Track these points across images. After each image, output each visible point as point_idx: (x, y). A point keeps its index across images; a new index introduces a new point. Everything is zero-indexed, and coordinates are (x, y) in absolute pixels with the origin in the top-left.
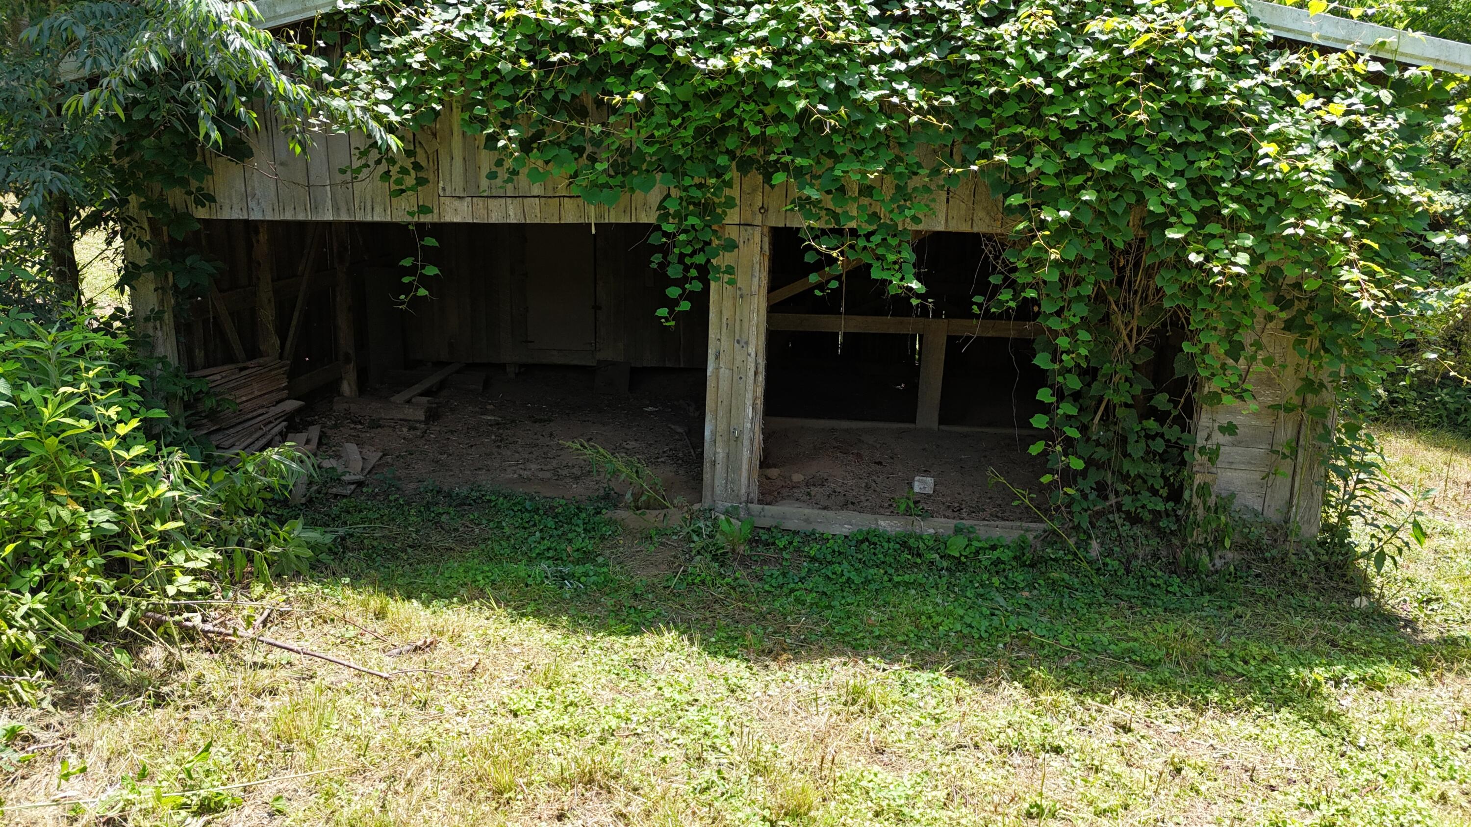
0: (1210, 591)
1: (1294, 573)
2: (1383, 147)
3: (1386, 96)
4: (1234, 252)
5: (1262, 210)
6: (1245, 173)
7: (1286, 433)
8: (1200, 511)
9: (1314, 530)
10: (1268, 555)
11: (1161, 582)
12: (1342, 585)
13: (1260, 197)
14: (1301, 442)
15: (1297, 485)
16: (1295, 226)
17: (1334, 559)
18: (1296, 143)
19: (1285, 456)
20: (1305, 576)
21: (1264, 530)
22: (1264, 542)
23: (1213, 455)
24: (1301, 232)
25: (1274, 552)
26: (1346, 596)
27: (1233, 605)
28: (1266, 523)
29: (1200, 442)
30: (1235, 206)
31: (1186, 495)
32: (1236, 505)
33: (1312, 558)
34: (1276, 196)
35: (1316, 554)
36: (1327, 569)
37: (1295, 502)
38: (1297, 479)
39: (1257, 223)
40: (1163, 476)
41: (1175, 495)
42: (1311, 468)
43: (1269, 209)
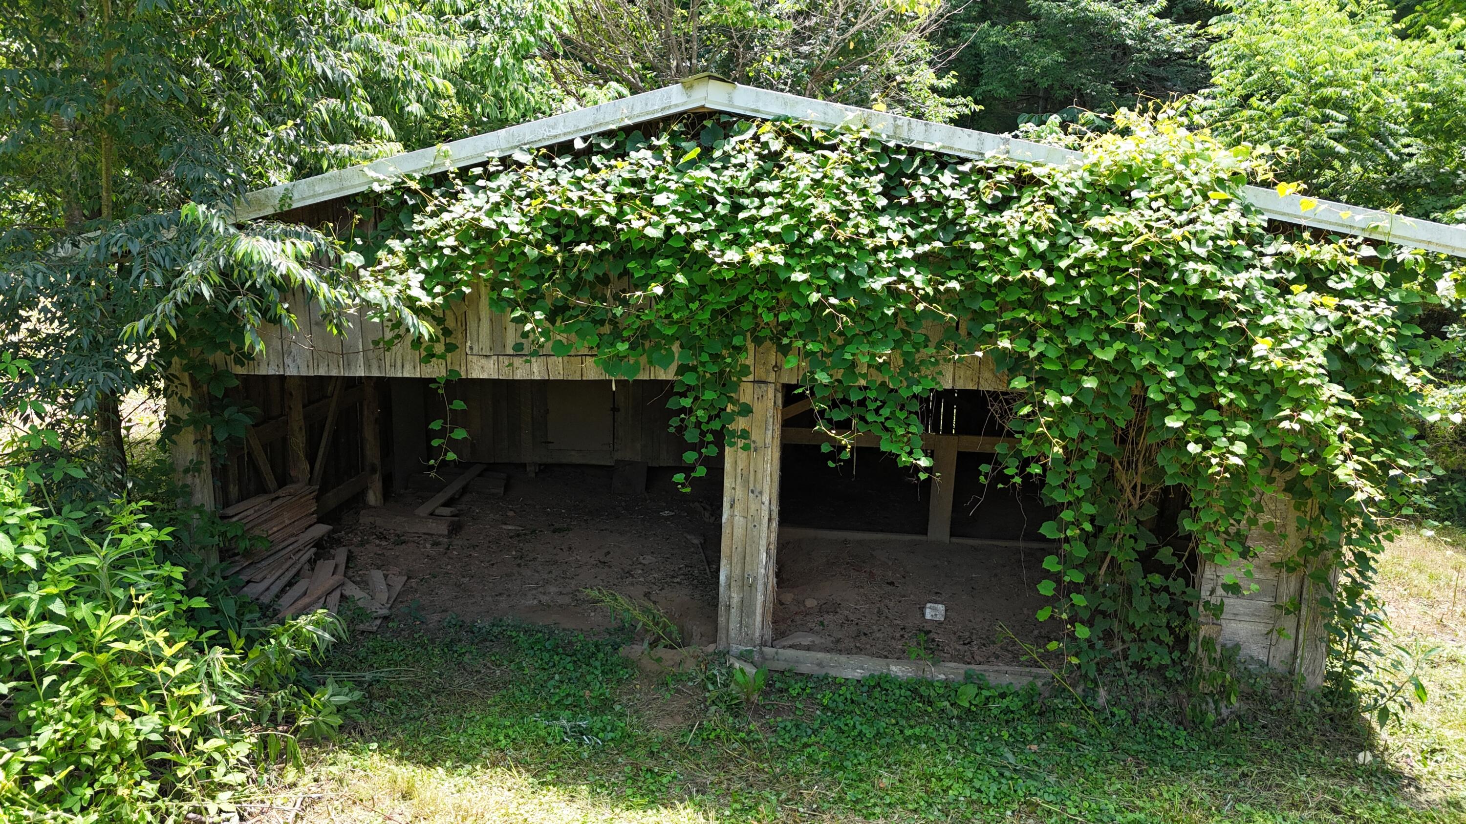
0: (1217, 745)
1: (1299, 725)
2: (1376, 332)
3: (1379, 279)
4: (1232, 440)
5: (1259, 397)
6: (1242, 361)
7: (1289, 586)
8: (1205, 663)
9: (1319, 681)
10: (1273, 708)
11: (1167, 734)
12: (1347, 737)
13: (1257, 383)
14: (1305, 596)
15: (1301, 637)
16: (1290, 418)
17: (1338, 710)
18: (1290, 333)
19: (1288, 612)
20: (1310, 729)
21: (1269, 681)
22: (1270, 692)
23: (1217, 610)
24: (1297, 427)
25: (1280, 705)
26: (1350, 749)
27: (1240, 761)
28: (1272, 675)
29: (1205, 594)
30: (1231, 395)
31: (1192, 646)
32: (1242, 655)
33: (1317, 710)
34: (1271, 383)
35: (1321, 705)
36: (1331, 720)
37: (1299, 653)
38: (1301, 631)
39: (1254, 407)
40: (1168, 626)
41: (1182, 642)
42: (1314, 621)
43: (1266, 396)
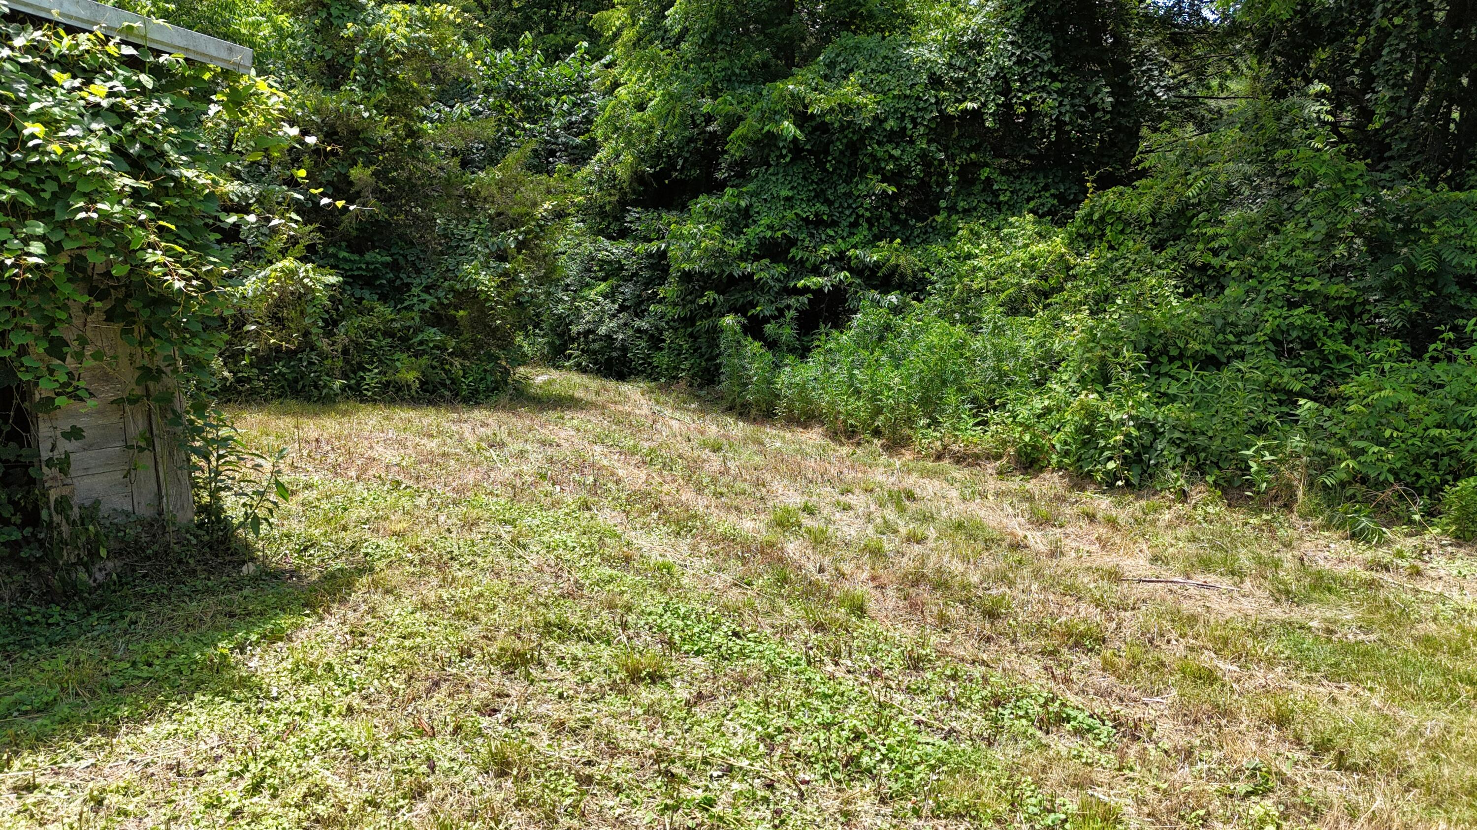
2: (155, 129)
3: (147, 81)
4: (26, 241)
5: (47, 196)
6: (15, 155)
7: (137, 426)
9: (190, 514)
13: (39, 181)
14: (155, 432)
15: (161, 475)
16: (87, 210)
18: (64, 124)
19: (141, 449)
23: (64, 465)
24: (95, 215)
25: (156, 547)
26: (234, 568)
27: (125, 613)
30: (13, 191)
31: (44, 515)
32: (104, 510)
33: (194, 542)
34: (56, 179)
35: (196, 537)
37: (164, 492)
38: (160, 469)
39: (44, 209)
41: (32, 518)
42: (171, 455)
43: (53, 193)
